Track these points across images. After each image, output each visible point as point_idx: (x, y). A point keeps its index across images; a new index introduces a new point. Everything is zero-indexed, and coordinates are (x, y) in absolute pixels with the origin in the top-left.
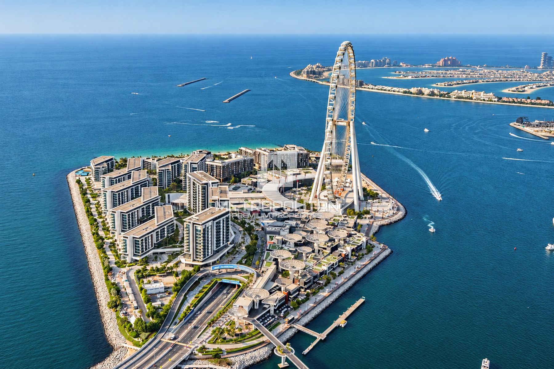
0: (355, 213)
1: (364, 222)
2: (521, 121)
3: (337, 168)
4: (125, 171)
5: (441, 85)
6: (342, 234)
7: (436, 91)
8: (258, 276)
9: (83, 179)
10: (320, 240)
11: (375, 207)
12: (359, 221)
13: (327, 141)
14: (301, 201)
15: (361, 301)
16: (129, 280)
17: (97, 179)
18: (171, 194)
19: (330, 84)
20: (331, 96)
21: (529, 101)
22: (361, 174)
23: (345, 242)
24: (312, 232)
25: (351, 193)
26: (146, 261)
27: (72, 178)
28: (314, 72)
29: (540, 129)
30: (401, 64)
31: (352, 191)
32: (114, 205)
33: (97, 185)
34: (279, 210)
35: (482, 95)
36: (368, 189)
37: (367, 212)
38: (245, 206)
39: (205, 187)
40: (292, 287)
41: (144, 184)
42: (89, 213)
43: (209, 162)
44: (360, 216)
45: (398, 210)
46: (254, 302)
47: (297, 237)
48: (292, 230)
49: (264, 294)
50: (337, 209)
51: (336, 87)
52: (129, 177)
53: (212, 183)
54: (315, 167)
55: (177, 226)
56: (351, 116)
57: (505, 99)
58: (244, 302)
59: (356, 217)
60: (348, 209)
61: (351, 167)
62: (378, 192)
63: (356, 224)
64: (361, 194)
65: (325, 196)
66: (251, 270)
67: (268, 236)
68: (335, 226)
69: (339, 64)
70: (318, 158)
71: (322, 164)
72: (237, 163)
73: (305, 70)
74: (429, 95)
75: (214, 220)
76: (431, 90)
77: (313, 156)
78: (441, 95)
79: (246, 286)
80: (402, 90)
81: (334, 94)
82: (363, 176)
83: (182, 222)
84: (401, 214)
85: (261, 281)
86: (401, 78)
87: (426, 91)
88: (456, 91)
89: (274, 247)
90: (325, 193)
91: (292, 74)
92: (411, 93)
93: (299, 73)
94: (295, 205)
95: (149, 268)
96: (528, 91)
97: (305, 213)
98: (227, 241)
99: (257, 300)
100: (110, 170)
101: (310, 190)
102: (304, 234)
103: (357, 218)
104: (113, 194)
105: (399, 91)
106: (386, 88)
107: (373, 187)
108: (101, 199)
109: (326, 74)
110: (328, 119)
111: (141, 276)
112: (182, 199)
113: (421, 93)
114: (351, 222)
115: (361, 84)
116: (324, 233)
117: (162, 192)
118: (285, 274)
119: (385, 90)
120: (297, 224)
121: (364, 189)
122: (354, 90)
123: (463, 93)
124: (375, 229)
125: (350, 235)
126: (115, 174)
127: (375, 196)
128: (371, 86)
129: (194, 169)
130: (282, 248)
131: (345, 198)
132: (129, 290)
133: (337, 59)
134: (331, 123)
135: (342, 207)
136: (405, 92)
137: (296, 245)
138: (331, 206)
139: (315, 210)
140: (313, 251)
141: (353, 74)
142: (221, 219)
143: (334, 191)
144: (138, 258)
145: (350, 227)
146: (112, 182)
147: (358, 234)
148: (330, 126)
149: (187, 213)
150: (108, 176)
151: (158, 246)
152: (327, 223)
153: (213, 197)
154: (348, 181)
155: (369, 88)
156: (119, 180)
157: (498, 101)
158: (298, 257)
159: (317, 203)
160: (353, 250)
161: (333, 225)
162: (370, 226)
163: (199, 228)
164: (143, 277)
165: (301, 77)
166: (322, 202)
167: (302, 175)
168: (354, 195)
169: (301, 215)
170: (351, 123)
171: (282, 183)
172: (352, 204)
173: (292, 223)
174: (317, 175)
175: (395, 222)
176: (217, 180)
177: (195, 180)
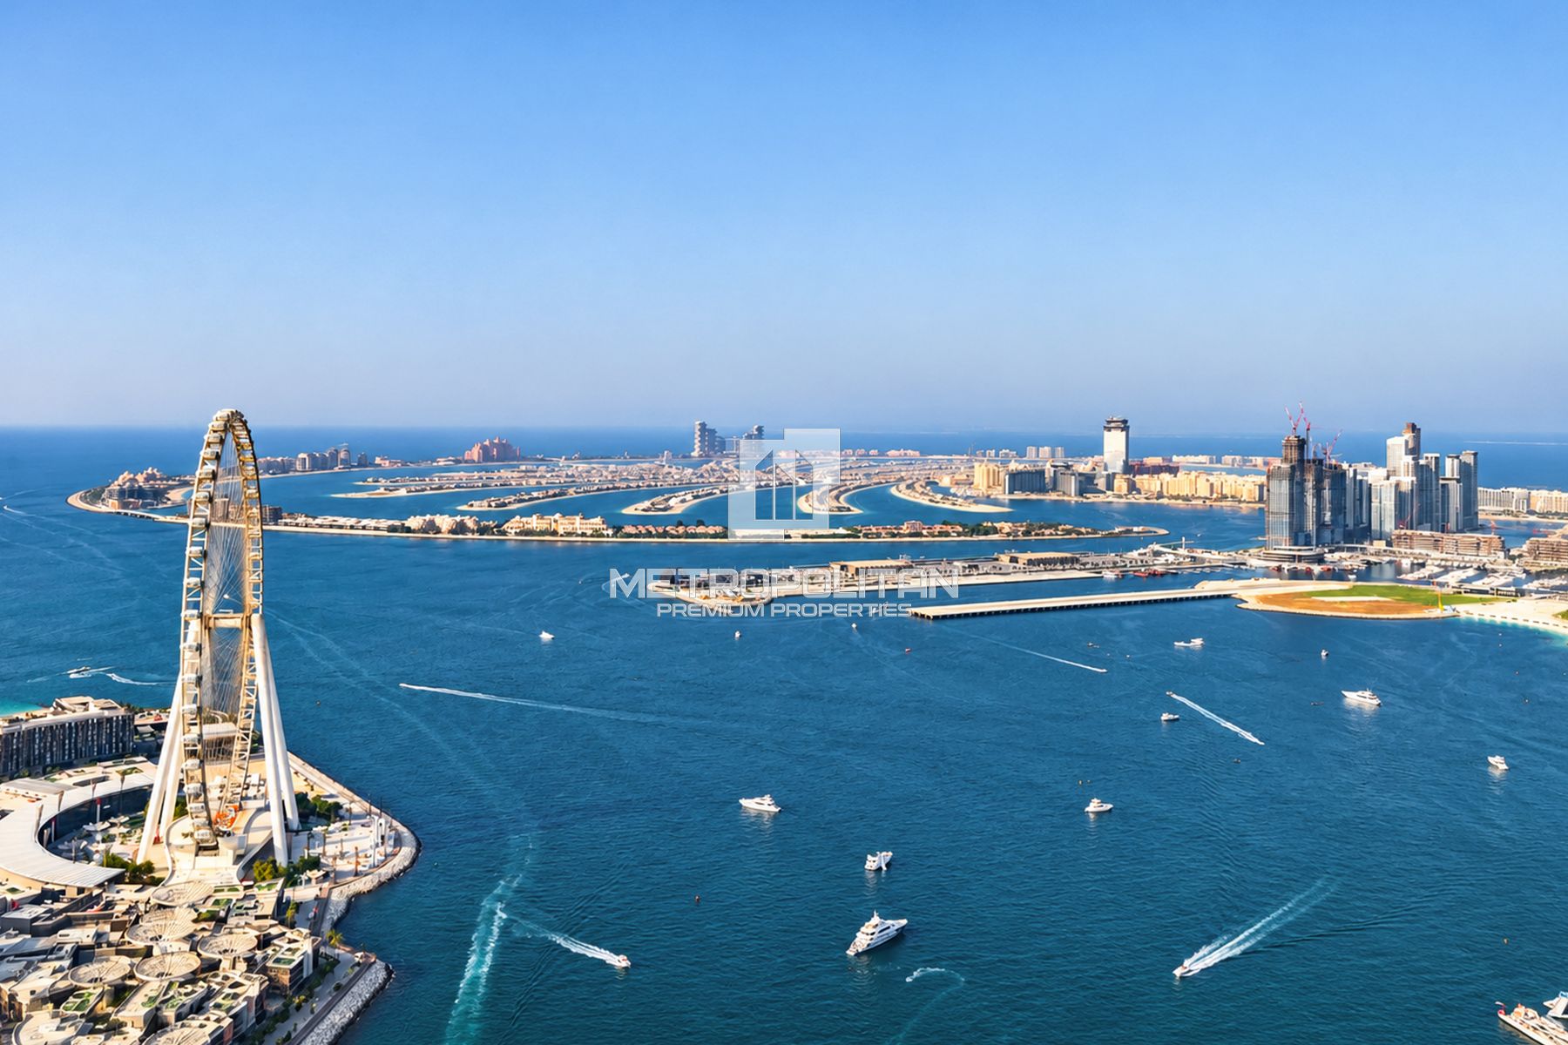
0: (276, 873)
1: (304, 893)
3: (219, 749)
5: (479, 506)
6: (240, 940)
7: (470, 523)
11: (333, 845)
12: (288, 893)
13: (186, 676)
19: (190, 522)
20: (192, 551)
21: (681, 530)
22: (291, 756)
23: (251, 963)
24: (148, 953)
25: (266, 814)
28: (139, 493)
30: (378, 461)
31: (267, 808)
34: (38, 899)
35: (577, 523)
36: (311, 796)
37: (315, 864)
44: (293, 875)
45: (398, 842)
48: (82, 957)
50: (222, 868)
51: (208, 526)
54: (153, 754)
56: (252, 600)
57: (629, 529)
59: (281, 881)
60: (256, 863)
61: (258, 741)
62: (341, 800)
63: (281, 905)
64: (292, 814)
65: (186, 836)
68: (218, 922)
69: (211, 467)
70: (161, 727)
71: (175, 740)
73: (115, 487)
74: (452, 531)
76: (458, 518)
77: (144, 721)
78: (482, 531)
80: (384, 523)
81: (201, 544)
82: (296, 763)
84: (407, 852)
86: (381, 493)
87: (445, 522)
88: (518, 517)
90: (186, 824)
91: (75, 500)
92: (409, 530)
93: (96, 497)
94: (90, 875)
96: (677, 506)
97: (126, 896)
101: (137, 823)
103: (284, 886)
105: (373, 527)
106: (341, 521)
107: (325, 787)
109: (176, 496)
110: (185, 613)
113: (432, 527)
114: (267, 898)
115: (276, 516)
116: (186, 947)
119: (341, 527)
120: (99, 935)
121: (301, 799)
122: (256, 530)
123: (534, 522)
124: (333, 912)
125: (265, 942)
127: (332, 812)
128: (301, 520)
131: (247, 830)
133: (205, 453)
134: (195, 625)
135: (239, 858)
136: (392, 529)
138: (205, 860)
139: (152, 883)
141: (252, 491)
143: (213, 814)
145: (265, 917)
147: (290, 934)
148: (193, 632)
152: (195, 915)
154: (254, 780)
155: (296, 525)
157: (615, 535)
159: (159, 858)
161: (213, 917)
162: (322, 903)
165: (101, 508)
166: (178, 855)
167: (113, 780)
168: (273, 819)
169: (110, 905)
170: (255, 618)
171: (50, 812)
172: (269, 847)
173: (82, 935)
174: (160, 775)
175: (390, 881)
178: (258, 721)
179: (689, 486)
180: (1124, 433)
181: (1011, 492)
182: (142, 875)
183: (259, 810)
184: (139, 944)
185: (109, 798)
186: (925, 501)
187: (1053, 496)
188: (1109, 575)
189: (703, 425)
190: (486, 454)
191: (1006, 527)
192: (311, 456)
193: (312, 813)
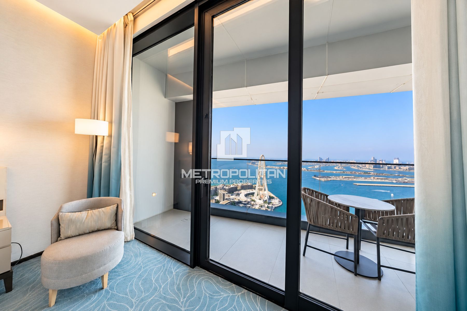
1: (270, 206)
2: (315, 176)
3: (261, 190)
11: (273, 201)
13: (258, 182)
14: (251, 199)
22: (268, 192)
29: (321, 178)
31: (266, 196)
34: (245, 201)
37: (271, 203)
38: (235, 200)
39: (224, 194)
43: (225, 187)
44: (269, 203)
50: (261, 202)
53: (226, 193)
54: (255, 189)
56: (264, 175)
59: (268, 204)
60: (265, 202)
61: (265, 189)
68: (262, 206)
70: (255, 187)
71: (257, 188)
72: (233, 188)
84: (281, 203)
90: (258, 197)
92: (281, 168)
94: (249, 200)
97: (252, 203)
101: (253, 196)
106: (273, 167)
107: (272, 195)
112: (217, 198)
114: (266, 205)
121: (270, 196)
124: (273, 208)
127: (273, 198)
129: (221, 189)
135: (263, 201)
139: (255, 202)
143: (261, 196)
145: (266, 207)
153: (226, 197)
159: (255, 199)
162: (272, 207)
166: (257, 200)
168: (267, 198)
171: (245, 194)
172: (266, 200)
174: (255, 191)
175: (279, 206)
176: (227, 193)
177: (221, 192)
178: (265, 187)
180: (398, 160)
181: (373, 168)
183: (265, 197)
185: (251, 193)
186: (357, 168)
187: (382, 169)
188: (394, 182)
191: (372, 173)
193: (271, 198)
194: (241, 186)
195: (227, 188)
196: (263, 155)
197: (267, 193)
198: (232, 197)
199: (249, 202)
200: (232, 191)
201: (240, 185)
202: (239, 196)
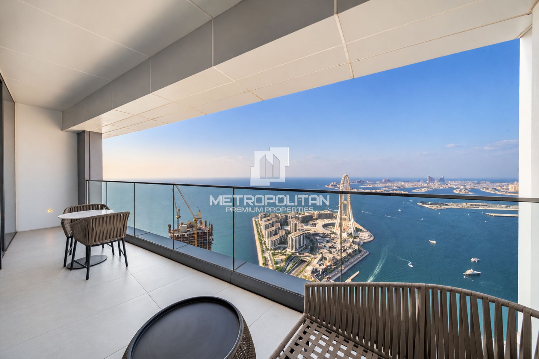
1: (357, 240)
2: (422, 202)
3: (345, 219)
4: (269, 218)
6: (347, 245)
8: (315, 258)
9: (257, 220)
10: (338, 246)
11: (361, 235)
12: (354, 240)
14: (331, 231)
15: (357, 273)
16: (270, 255)
17: (261, 220)
18: (284, 226)
22: (354, 222)
23: (349, 248)
26: (275, 249)
27: (253, 219)
29: (432, 206)
30: (367, 182)
31: (351, 228)
32: (266, 229)
33: (261, 222)
34: (323, 234)
36: (358, 228)
37: (358, 237)
38: (310, 232)
39: (296, 224)
40: (328, 264)
41: (276, 222)
42: (258, 231)
43: (297, 216)
44: (355, 238)
45: (371, 236)
46: (313, 268)
47: (330, 245)
48: (328, 242)
49: (317, 266)
50: (345, 235)
52: (271, 220)
53: (298, 223)
54: (336, 219)
55: (287, 238)
58: (309, 268)
59: (353, 238)
60: (350, 235)
61: (350, 218)
63: (353, 242)
64: (355, 230)
65: (340, 230)
66: (313, 256)
67: (318, 244)
68: (344, 241)
70: (337, 216)
72: (307, 216)
73: (331, 184)
75: (298, 236)
76: (381, 190)
77: (334, 215)
79: (310, 262)
82: (355, 223)
83: (288, 236)
84: (372, 239)
85: (316, 261)
86: (368, 186)
89: (320, 248)
90: (340, 228)
91: (326, 186)
93: (328, 186)
94: (329, 232)
95: (276, 252)
97: (333, 236)
98: (304, 244)
99: (315, 268)
100: (265, 217)
101: (334, 227)
102: (333, 243)
104: (266, 226)
107: (360, 227)
108: (262, 227)
111: (274, 254)
112: (288, 228)
114: (351, 240)
116: (340, 244)
117: (281, 225)
118: (325, 259)
120: (330, 240)
121: (356, 228)
124: (361, 244)
125: (351, 245)
126: (266, 219)
127: (361, 230)
129: (292, 218)
130: (324, 248)
131: (348, 230)
132: (269, 259)
133: (342, 180)
135: (347, 234)
137: (330, 247)
140: (336, 251)
142: (301, 236)
143: (344, 228)
144: (273, 248)
145: (351, 242)
146: (266, 221)
147: (354, 245)
149: (289, 233)
150: (264, 220)
151: (279, 244)
152: (341, 240)
153: (299, 227)
154: (349, 224)
156: (269, 220)
158: (331, 252)
159: (336, 231)
160: (352, 252)
162: (359, 242)
163: (294, 239)
164: (275, 255)
165: (329, 187)
166: (339, 232)
167: (331, 221)
168: (352, 230)
169: (331, 236)
170: (349, 203)
171: (323, 224)
172: (351, 233)
173: (328, 239)
174: (337, 221)
175: (369, 242)
176: (300, 222)
177: (292, 221)
178: (350, 216)
179: (425, 187)
182: (335, 234)
184: (335, 242)
185: (330, 223)
186: (492, 192)
189: (429, 177)
190: (385, 181)
192: (357, 181)
194: (318, 214)
195: (300, 216)
196: (347, 175)
197: (352, 225)
198: (305, 227)
199: (328, 235)
200: (306, 220)
201: (316, 213)
202: (316, 227)
